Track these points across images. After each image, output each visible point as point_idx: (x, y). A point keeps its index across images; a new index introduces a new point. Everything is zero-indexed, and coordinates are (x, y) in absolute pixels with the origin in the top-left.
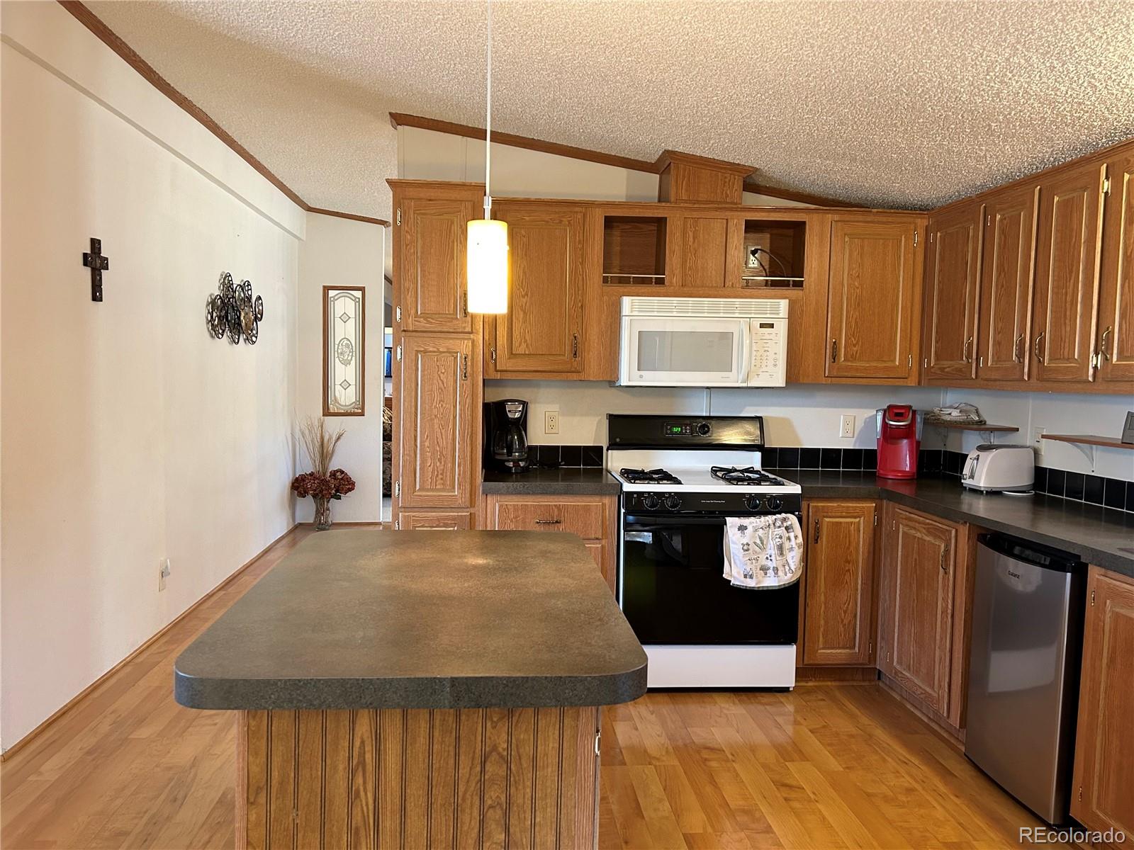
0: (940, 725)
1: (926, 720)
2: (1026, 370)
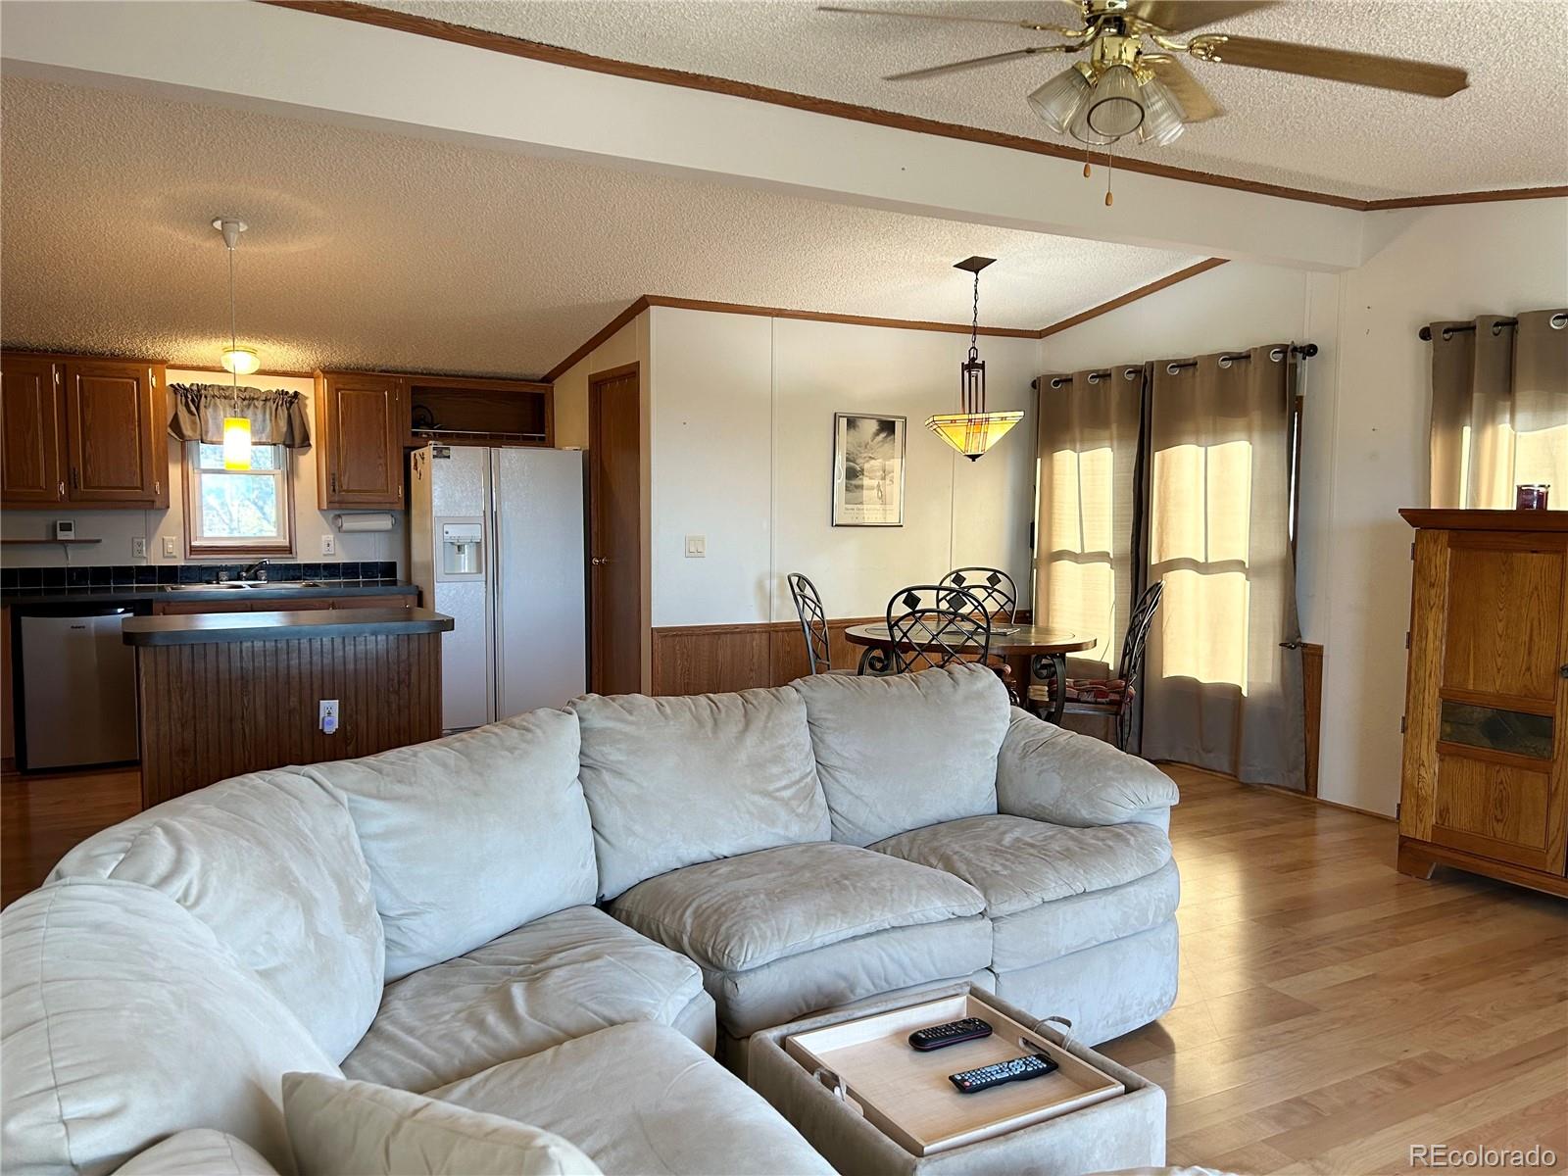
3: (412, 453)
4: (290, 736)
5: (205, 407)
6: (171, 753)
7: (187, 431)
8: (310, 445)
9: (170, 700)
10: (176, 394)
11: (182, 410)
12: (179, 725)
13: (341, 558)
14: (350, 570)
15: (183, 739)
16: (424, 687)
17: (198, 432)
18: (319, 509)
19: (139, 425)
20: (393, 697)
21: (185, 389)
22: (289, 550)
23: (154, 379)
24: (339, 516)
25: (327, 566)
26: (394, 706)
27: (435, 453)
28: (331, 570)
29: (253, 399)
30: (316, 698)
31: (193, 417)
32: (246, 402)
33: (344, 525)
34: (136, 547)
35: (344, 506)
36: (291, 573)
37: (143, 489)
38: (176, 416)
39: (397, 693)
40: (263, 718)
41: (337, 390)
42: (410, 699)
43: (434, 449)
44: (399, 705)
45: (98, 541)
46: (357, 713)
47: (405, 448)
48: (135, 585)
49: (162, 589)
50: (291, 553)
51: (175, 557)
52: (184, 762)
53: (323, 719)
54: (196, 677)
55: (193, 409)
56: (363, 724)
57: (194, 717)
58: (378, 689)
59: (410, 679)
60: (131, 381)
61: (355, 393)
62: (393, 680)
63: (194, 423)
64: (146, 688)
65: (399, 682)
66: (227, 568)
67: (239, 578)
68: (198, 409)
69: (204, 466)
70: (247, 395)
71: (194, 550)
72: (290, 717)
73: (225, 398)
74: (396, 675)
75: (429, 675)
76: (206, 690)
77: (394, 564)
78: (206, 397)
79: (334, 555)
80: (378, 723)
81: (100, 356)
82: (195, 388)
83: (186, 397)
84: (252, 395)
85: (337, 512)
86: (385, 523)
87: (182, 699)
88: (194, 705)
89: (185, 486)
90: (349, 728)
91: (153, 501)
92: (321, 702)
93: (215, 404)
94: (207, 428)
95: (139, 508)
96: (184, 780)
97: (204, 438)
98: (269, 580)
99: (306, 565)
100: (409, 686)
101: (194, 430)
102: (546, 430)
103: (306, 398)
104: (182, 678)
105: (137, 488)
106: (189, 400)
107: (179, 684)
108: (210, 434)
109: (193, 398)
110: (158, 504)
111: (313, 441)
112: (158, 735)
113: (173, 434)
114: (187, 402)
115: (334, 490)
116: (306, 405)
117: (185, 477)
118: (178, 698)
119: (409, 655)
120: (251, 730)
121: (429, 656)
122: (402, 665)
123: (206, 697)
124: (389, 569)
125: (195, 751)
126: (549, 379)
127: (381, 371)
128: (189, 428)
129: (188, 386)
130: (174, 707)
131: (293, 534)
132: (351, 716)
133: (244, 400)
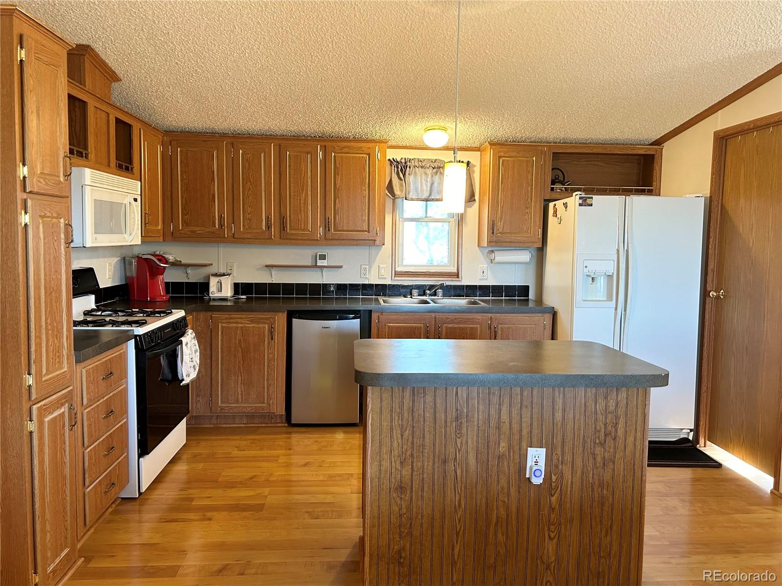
0: (255, 423)
1: (244, 426)
2: (273, 234)
3: (551, 205)
4: (498, 481)
5: (409, 174)
6: (390, 489)
7: (397, 191)
8: (475, 200)
9: (392, 437)
10: (391, 166)
11: (395, 176)
12: (398, 462)
13: (491, 282)
14: (497, 290)
15: (401, 477)
16: (630, 440)
17: (404, 192)
18: (478, 246)
19: (369, 187)
20: (598, 450)
21: (397, 162)
22: (457, 275)
23: (379, 154)
24: (492, 251)
25: (482, 287)
26: (599, 459)
27: (581, 201)
28: (484, 290)
29: (440, 167)
30: (524, 444)
31: (401, 181)
32: (435, 170)
33: (496, 258)
34: (363, 271)
35: (499, 244)
36: (458, 292)
37: (369, 232)
38: (391, 181)
39: (602, 444)
40: (474, 461)
41: (500, 157)
42: (615, 453)
43: (580, 198)
44: (604, 458)
45: (341, 267)
46: (562, 463)
47: (545, 200)
48: (361, 297)
49: (377, 300)
50: (458, 277)
51: (386, 278)
52: (401, 498)
53: (531, 468)
54: (416, 415)
55: (401, 176)
56: (568, 475)
57: (412, 455)
58: (584, 441)
59: (616, 430)
60: (365, 155)
61: (512, 159)
62: (599, 431)
63: (401, 185)
64: (371, 423)
65: (606, 435)
66: (418, 287)
67: (424, 294)
68: (404, 175)
69: (406, 216)
70: (436, 165)
71: (398, 274)
72: (498, 463)
73: (422, 167)
74: (603, 426)
75: (636, 429)
76: (424, 430)
77: (528, 287)
78: (410, 167)
79: (487, 279)
80: (583, 475)
81: (347, 140)
82: (403, 161)
83: (398, 168)
84: (439, 164)
85: (491, 249)
86: (525, 256)
87: (402, 435)
88: (413, 443)
89: (394, 229)
90: (554, 478)
91: (375, 240)
92: (529, 449)
93: (415, 172)
94: (409, 189)
95: (365, 245)
96: (400, 515)
97: (407, 196)
98: (444, 295)
99: (467, 286)
100: (615, 439)
101: (401, 191)
102: (654, 183)
103: (475, 166)
104: (403, 415)
105: (366, 231)
106: (399, 169)
107: (400, 421)
108: (411, 193)
109: (401, 168)
110: (377, 242)
111: (477, 197)
112: (380, 470)
113: (388, 194)
114: (398, 171)
115: (493, 233)
116: (474, 172)
117: (394, 224)
118: (399, 436)
119: (617, 406)
120: (462, 472)
121: (637, 408)
122: (609, 416)
123: (424, 437)
124: (525, 290)
125: (412, 488)
126: (659, 142)
127: (531, 142)
128: (398, 189)
129: (398, 160)
130: (395, 444)
131: (460, 264)
132: (557, 467)
133: (434, 168)
